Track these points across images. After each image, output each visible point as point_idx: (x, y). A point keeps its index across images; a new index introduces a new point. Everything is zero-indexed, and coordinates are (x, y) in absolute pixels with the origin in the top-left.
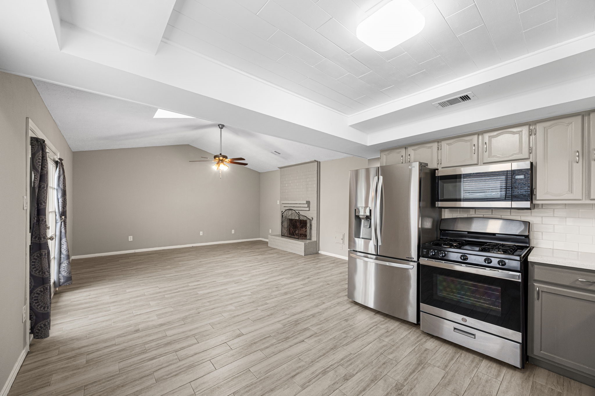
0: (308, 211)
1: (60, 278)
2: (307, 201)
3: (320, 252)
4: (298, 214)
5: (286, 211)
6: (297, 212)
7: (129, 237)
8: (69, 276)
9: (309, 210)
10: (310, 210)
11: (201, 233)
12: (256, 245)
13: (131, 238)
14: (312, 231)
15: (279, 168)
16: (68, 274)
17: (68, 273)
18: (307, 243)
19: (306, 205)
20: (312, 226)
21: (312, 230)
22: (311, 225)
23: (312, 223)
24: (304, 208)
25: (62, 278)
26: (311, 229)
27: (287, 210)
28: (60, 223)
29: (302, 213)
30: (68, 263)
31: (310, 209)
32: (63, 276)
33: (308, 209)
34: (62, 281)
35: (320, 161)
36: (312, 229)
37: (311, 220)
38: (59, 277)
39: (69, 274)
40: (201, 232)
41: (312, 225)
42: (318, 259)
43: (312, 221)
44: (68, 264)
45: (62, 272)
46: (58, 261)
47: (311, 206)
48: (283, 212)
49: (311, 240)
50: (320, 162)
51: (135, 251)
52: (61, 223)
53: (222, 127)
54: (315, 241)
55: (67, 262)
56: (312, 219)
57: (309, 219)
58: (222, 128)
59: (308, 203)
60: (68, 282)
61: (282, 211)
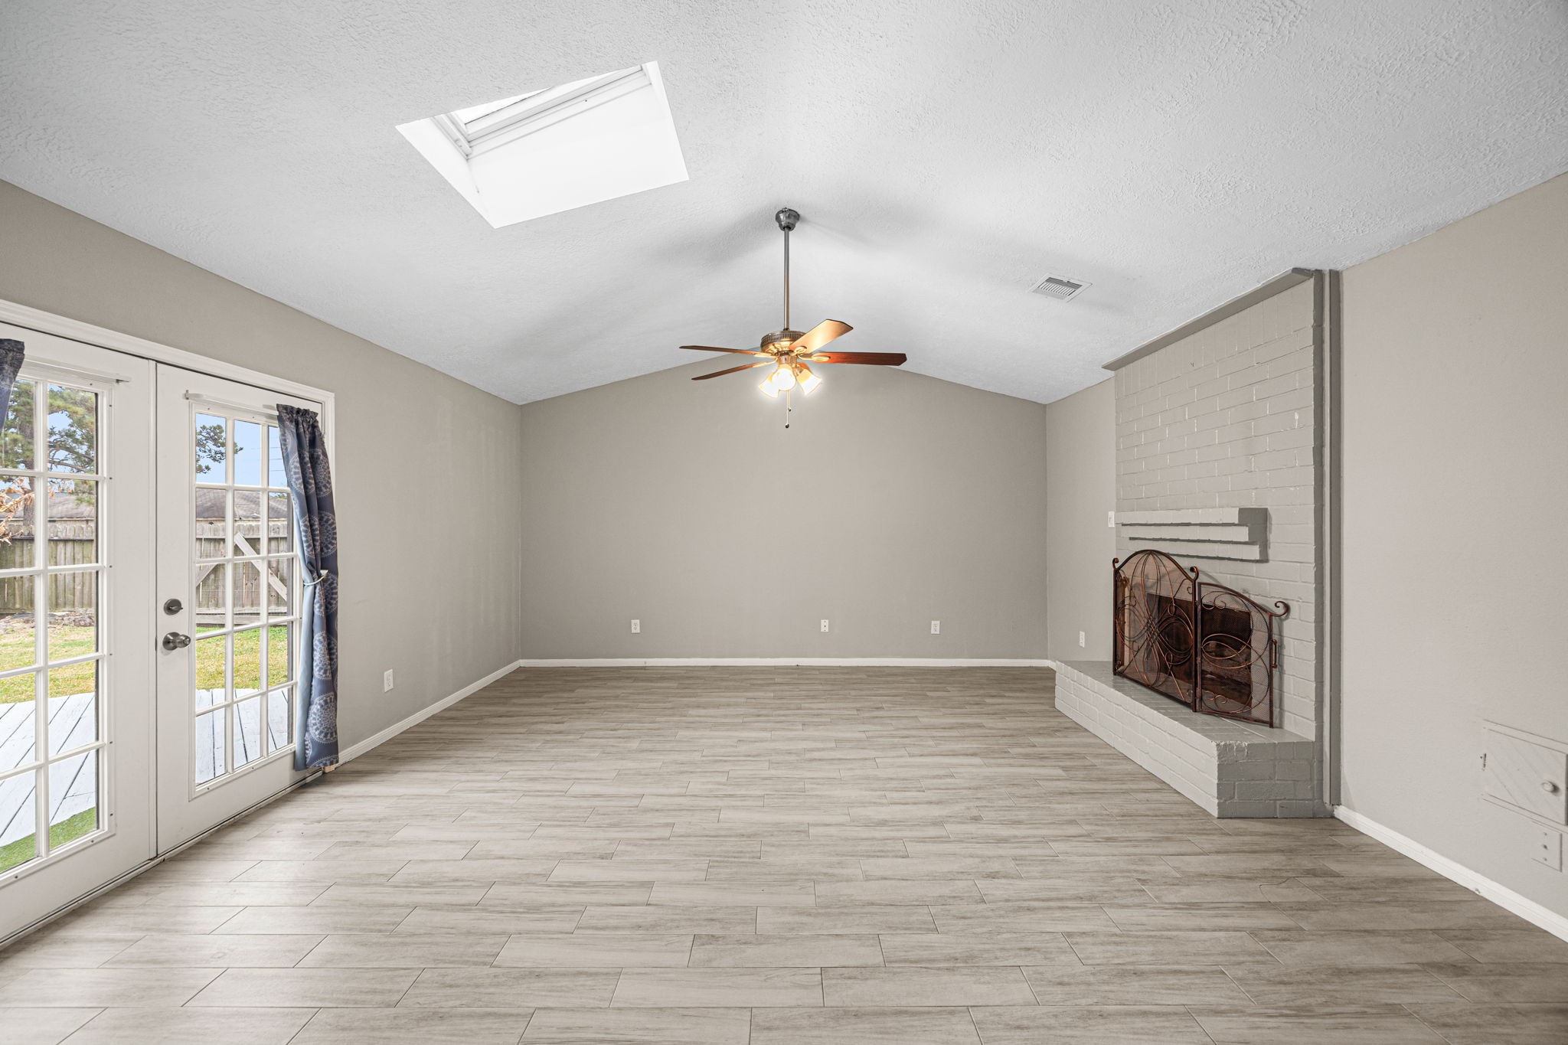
0: (1254, 565)
1: (307, 745)
2: (1242, 511)
3: (1341, 812)
4: (1192, 575)
5: (1134, 560)
6: (1185, 563)
7: (633, 621)
8: (324, 740)
9: (1264, 559)
10: (1271, 557)
11: (825, 626)
12: (1011, 690)
13: (636, 626)
14: (1286, 677)
15: (1107, 367)
16: (322, 737)
17: (321, 732)
18: (1240, 749)
19: (1243, 534)
20: (1286, 652)
21: (1282, 673)
22: (1274, 646)
23: (1285, 633)
24: (1229, 546)
25: (310, 745)
26: (1274, 664)
27: (1140, 556)
28: (311, 588)
29: (1212, 571)
30: (323, 704)
31: (1270, 552)
32: (313, 741)
33: (1254, 552)
34: (310, 753)
35: (1339, 267)
36: (1286, 667)
37: (1271, 615)
38: (305, 741)
39: (326, 736)
40: (822, 621)
41: (1282, 646)
42: (1312, 873)
43: (1286, 624)
44: (322, 706)
45: (310, 729)
46: (302, 694)
47: (1273, 537)
48: (1117, 565)
49: (1281, 727)
50: (1336, 275)
51: (645, 663)
52: (315, 588)
53: (789, 220)
54: (1303, 745)
55: (322, 701)
56: (1281, 610)
57: (1261, 609)
58: (788, 228)
59: (1257, 521)
60: (323, 760)
61: (1115, 561)
